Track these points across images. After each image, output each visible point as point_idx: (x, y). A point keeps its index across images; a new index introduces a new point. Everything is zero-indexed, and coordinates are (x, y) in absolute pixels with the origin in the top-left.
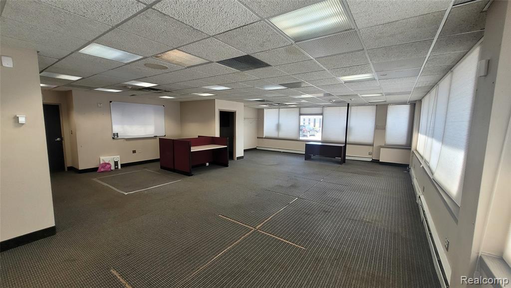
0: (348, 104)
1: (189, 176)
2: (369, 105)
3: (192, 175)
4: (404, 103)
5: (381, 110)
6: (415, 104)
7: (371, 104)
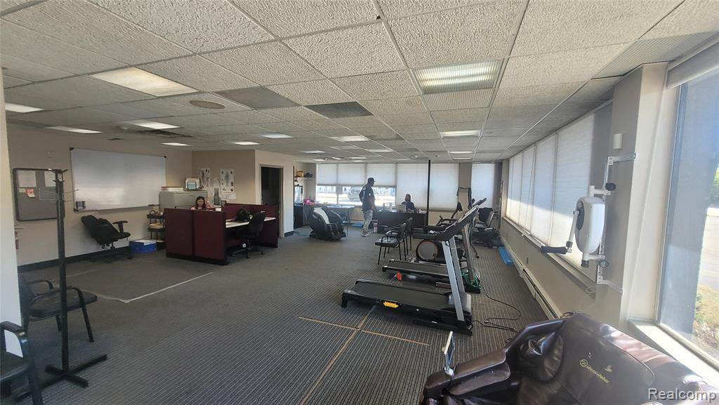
0: (430, 161)
1: (223, 265)
2: (452, 163)
3: (227, 264)
4: (489, 162)
5: (465, 169)
6: (502, 163)
7: (455, 162)
